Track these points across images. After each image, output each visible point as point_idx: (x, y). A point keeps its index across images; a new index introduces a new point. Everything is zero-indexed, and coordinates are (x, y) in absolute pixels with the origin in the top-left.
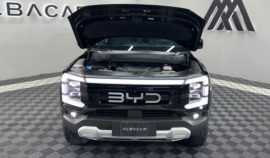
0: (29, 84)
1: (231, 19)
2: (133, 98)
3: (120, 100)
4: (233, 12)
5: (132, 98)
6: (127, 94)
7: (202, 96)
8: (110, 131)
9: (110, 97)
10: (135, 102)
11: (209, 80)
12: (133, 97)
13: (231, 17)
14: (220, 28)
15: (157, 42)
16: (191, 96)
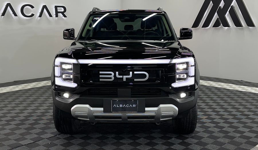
0: (4, 89)
1: (228, 15)
2: (123, 77)
3: (111, 78)
4: (230, 7)
5: (121, 77)
6: (117, 73)
7: (188, 76)
8: (102, 109)
9: (101, 76)
10: (125, 80)
11: (195, 62)
12: (123, 75)
13: (228, 12)
14: (216, 25)
15: (145, 33)
16: (177, 76)
